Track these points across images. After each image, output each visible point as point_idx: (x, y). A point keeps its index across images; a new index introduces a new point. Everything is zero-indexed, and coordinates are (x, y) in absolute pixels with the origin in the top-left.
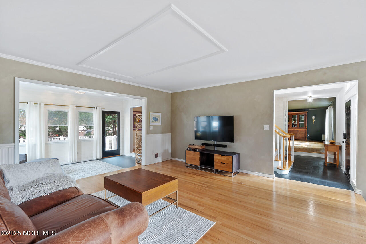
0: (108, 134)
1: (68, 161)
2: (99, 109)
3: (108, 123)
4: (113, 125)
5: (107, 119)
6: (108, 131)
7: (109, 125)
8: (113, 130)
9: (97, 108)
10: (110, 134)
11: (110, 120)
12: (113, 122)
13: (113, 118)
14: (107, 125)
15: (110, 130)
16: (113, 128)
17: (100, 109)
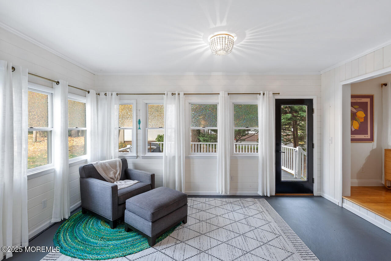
0: (287, 140)
1: (216, 190)
2: (269, 94)
3: (285, 125)
4: (293, 128)
5: (284, 119)
6: (286, 136)
7: (287, 128)
8: (294, 135)
9: (264, 94)
10: (288, 141)
11: (289, 120)
12: (293, 124)
13: (293, 118)
14: (285, 127)
15: (289, 135)
16: (293, 132)
17: (271, 95)
